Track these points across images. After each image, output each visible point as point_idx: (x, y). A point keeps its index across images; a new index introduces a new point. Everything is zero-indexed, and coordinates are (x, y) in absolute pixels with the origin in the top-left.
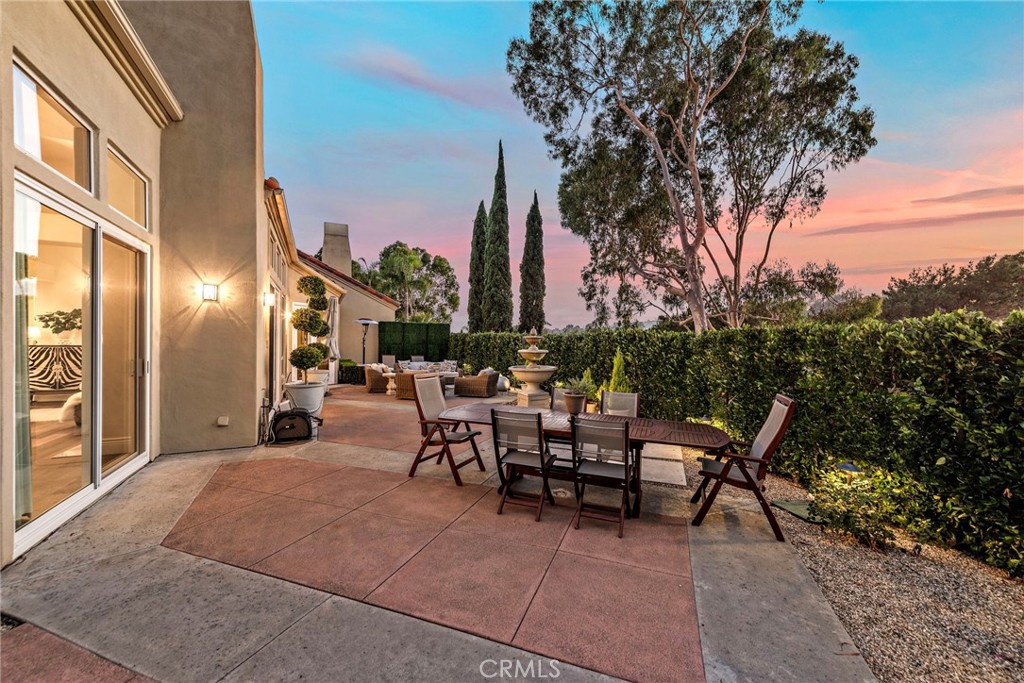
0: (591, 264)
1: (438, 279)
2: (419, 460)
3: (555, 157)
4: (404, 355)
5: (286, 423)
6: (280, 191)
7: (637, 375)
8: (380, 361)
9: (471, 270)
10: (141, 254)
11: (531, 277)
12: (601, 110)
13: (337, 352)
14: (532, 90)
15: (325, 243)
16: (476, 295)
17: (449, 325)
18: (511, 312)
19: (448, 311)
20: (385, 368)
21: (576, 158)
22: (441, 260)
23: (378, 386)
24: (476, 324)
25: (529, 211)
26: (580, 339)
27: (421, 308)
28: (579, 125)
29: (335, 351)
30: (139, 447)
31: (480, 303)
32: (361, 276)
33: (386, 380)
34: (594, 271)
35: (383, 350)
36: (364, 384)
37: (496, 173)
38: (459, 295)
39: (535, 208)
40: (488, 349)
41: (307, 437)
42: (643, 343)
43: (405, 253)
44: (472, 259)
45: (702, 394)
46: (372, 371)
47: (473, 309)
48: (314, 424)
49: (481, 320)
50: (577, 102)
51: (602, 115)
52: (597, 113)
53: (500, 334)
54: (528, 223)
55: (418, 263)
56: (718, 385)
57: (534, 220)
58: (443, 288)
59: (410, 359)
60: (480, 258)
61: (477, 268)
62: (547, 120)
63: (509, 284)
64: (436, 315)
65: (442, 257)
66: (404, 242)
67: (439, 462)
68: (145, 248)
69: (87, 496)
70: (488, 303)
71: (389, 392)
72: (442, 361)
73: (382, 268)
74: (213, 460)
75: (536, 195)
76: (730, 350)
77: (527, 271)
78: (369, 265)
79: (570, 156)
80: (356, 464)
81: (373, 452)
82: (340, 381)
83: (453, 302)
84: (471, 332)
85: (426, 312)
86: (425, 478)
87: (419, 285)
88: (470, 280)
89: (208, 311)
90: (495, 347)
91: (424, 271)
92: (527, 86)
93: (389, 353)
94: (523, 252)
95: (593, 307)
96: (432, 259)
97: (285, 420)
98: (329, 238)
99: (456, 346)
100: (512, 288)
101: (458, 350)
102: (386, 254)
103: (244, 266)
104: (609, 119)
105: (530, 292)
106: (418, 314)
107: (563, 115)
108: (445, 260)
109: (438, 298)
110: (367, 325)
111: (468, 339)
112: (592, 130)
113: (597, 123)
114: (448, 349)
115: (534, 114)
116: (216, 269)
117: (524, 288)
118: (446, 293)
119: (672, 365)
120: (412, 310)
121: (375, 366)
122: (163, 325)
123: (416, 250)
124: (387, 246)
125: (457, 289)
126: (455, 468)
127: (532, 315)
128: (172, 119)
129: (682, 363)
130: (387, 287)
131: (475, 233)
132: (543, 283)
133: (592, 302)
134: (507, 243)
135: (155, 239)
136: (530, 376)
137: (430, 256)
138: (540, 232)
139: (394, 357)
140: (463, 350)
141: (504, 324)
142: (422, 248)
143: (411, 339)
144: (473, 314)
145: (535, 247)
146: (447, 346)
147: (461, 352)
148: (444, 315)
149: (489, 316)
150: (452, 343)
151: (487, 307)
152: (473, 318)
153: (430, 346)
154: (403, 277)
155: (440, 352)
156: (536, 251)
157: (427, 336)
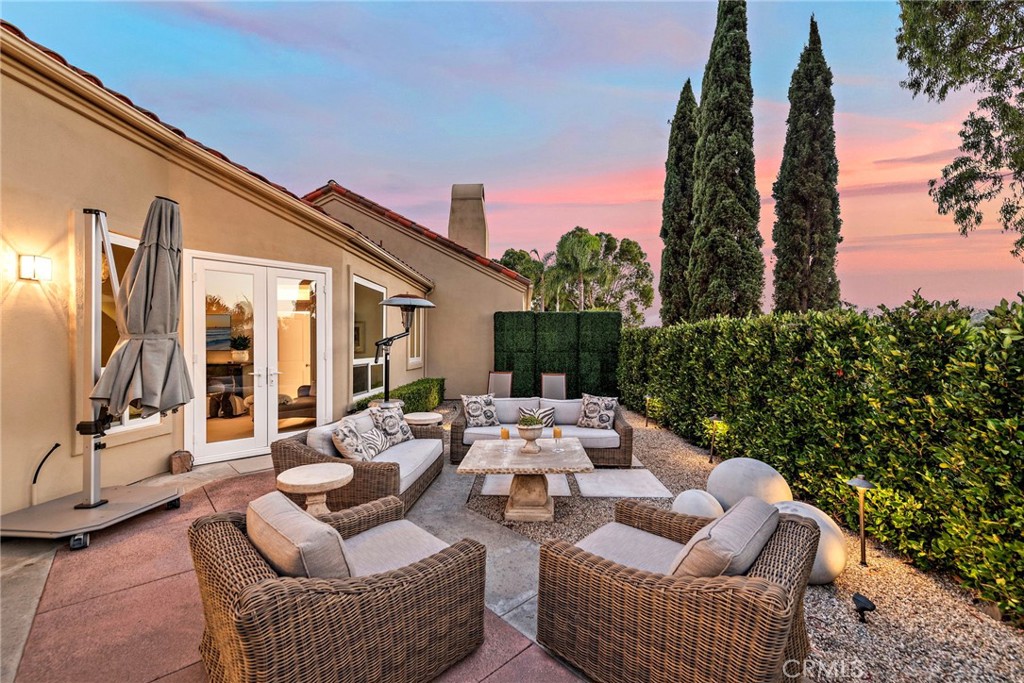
1: (627, 270)
19: (640, 309)
22: (629, 243)
25: (798, 63)
31: (684, 270)
38: (652, 286)
39: (812, 52)
43: (585, 238)
54: (796, 88)
58: (634, 280)
61: (677, 207)
65: (632, 240)
66: (585, 228)
75: (814, 25)
77: (794, 192)
78: (542, 256)
83: (645, 296)
84: (666, 325)
88: (664, 233)
93: (510, 368)
96: (618, 244)
99: (631, 355)
101: (636, 361)
102: (563, 244)
108: (635, 244)
109: (626, 292)
111: (654, 340)
114: (616, 360)
118: (637, 285)
123: (600, 235)
124: (565, 233)
125: (651, 280)
127: (808, 286)
131: (673, 142)
137: (615, 240)
140: (644, 364)
142: (607, 232)
143: (548, 342)
144: (671, 294)
145: (814, 138)
146: (615, 353)
147: (640, 369)
148: (633, 313)
149: (705, 290)
150: (624, 348)
151: (699, 272)
152: (670, 303)
153: (582, 355)
154: (577, 265)
155: (602, 365)
156: (817, 144)
157: (577, 335)
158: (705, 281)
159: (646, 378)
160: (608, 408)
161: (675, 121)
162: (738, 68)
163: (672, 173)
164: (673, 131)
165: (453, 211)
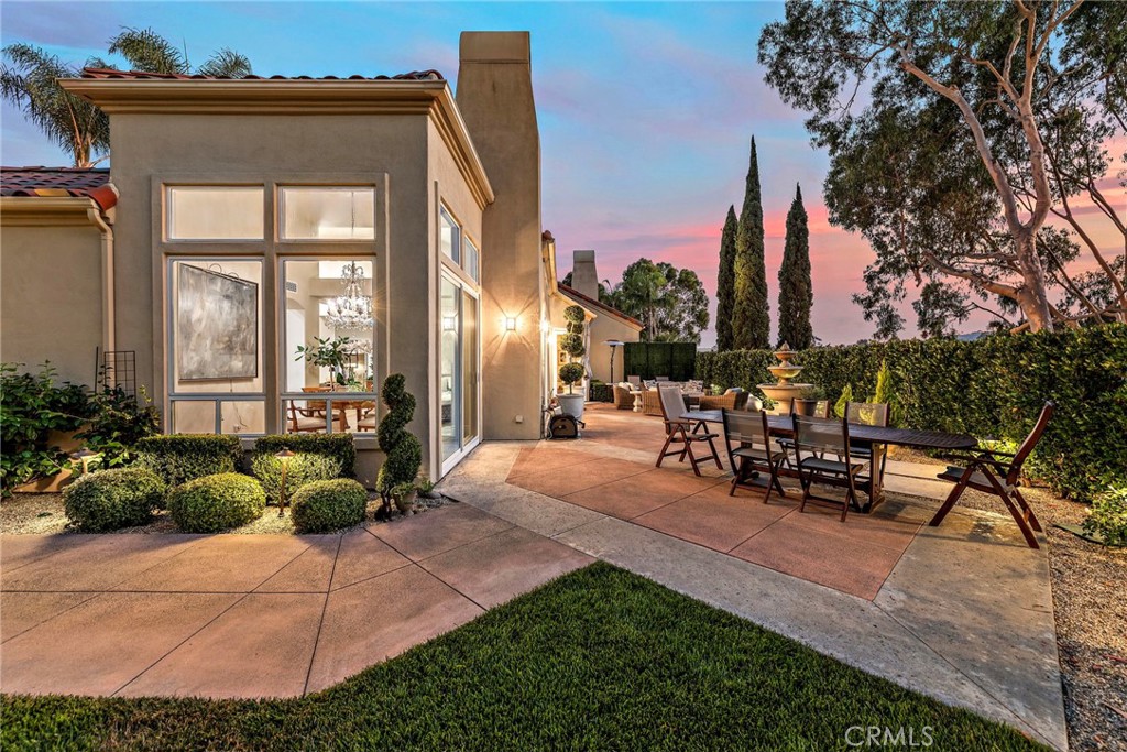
0: (878, 262)
1: (685, 295)
2: (664, 454)
3: (820, 145)
4: (647, 374)
5: (559, 424)
6: (552, 240)
7: (912, 392)
8: (626, 380)
9: (719, 284)
10: (474, 300)
11: (794, 285)
12: (884, 73)
13: (590, 371)
14: (790, 74)
15: (574, 269)
16: (725, 310)
17: (695, 345)
18: (767, 328)
19: (696, 330)
20: (631, 385)
21: (847, 141)
22: (688, 273)
23: (626, 404)
24: (726, 341)
25: (789, 209)
26: (846, 353)
27: (666, 327)
28: (852, 100)
29: (588, 370)
30: (474, 433)
31: (730, 319)
32: (606, 298)
33: (633, 397)
34: (882, 270)
35: (629, 371)
36: (613, 402)
37: (747, 173)
38: (709, 311)
39: (798, 203)
40: (738, 368)
41: (574, 437)
42: (918, 355)
43: (650, 270)
44: (721, 271)
45: (990, 411)
46: (620, 389)
47: (721, 326)
48: (579, 427)
49: (732, 338)
50: (850, 73)
51: (887, 79)
52: (880, 78)
53: (753, 351)
54: (789, 223)
55: (662, 279)
56: (1007, 401)
57: (797, 218)
58: (691, 305)
59: (654, 378)
60: (731, 269)
61: (726, 281)
62: (809, 104)
63: (765, 296)
64: (683, 335)
65: (689, 270)
66: (648, 259)
67: (681, 460)
68: (476, 294)
69: (459, 455)
70: (741, 320)
71: (635, 409)
72: (687, 380)
73: (626, 289)
74: (515, 445)
75: (798, 188)
76: (1022, 359)
77: (788, 279)
78: (613, 286)
79: (839, 140)
80: (613, 456)
81: (626, 451)
82: (591, 399)
83: (702, 319)
84: (720, 351)
85: (671, 331)
86: (668, 470)
87: (663, 302)
88: (719, 295)
89: (510, 338)
90: (746, 366)
91: (669, 287)
92: (783, 72)
93: (634, 374)
94: (782, 257)
95: (874, 316)
96: (678, 274)
97: (559, 421)
98: (578, 265)
99: (703, 366)
100: (768, 301)
101: (705, 369)
102: (629, 273)
103: (532, 303)
104: (897, 81)
105: (793, 303)
106: (662, 334)
107: (829, 94)
108: (693, 273)
109: (684, 315)
110: (614, 346)
111: (715, 359)
112: (871, 100)
113: (879, 90)
114: (693, 369)
115: (793, 99)
116: (514, 306)
117: (784, 299)
118: (693, 309)
119: (953, 379)
120: (656, 330)
121: (621, 385)
123: (661, 265)
124: (631, 264)
125: (706, 305)
126: (694, 462)
127: (794, 329)
128: (488, 203)
129: (965, 377)
130: (631, 308)
131: (723, 242)
132: (809, 291)
133: (873, 309)
134: (762, 250)
135: (480, 289)
136: (781, 394)
137: (676, 270)
138: (805, 232)
139: (639, 378)
140: (710, 370)
141: (761, 341)
142: (667, 263)
143: (655, 360)
144: (723, 330)
145: (798, 250)
146: (694, 365)
147: (708, 372)
148: (691, 333)
149: (740, 332)
150: (699, 362)
151: (738, 323)
153: (675, 366)
154: (648, 295)
156: (799, 255)
157: (672, 356)
158: (741, 328)
159: (711, 377)
161: (725, 229)
162: (755, 221)
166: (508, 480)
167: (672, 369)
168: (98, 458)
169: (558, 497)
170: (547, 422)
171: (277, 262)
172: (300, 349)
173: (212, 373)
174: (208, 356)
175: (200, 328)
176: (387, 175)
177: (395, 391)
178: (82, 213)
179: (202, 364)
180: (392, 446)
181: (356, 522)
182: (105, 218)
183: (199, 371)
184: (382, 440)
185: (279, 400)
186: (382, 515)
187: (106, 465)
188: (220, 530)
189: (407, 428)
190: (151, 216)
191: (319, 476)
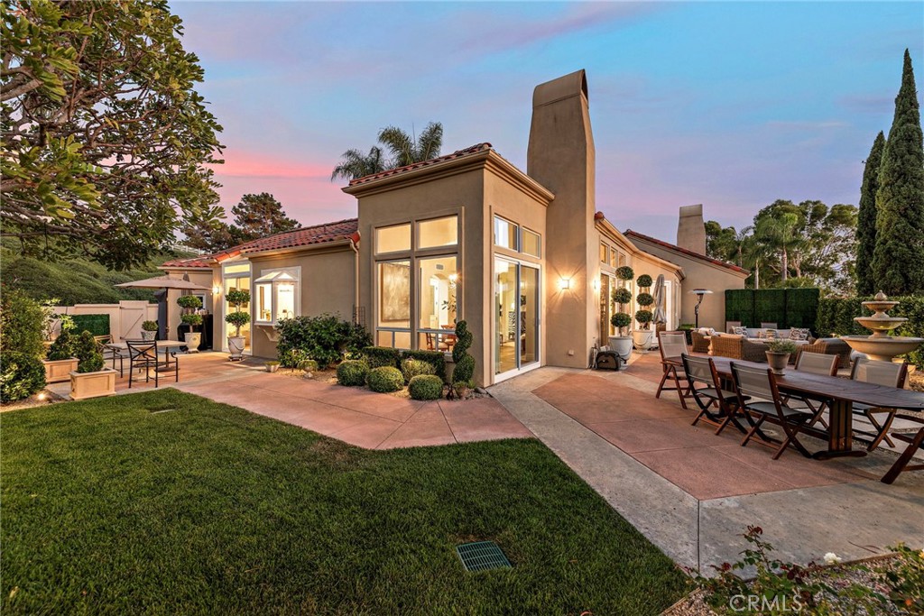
2: (661, 389)
4: (753, 320)
5: (603, 359)
10: (537, 270)
17: (817, 290)
23: (701, 347)
30: (537, 359)
31: (872, 260)
33: (708, 341)
35: (730, 317)
43: (787, 212)
48: (620, 363)
49: (874, 281)
68: (538, 267)
69: (515, 372)
71: (710, 352)
73: (756, 233)
74: (565, 371)
89: (565, 294)
93: (736, 320)
97: (604, 357)
98: (685, 220)
99: (824, 313)
101: (827, 316)
103: (581, 268)
116: (568, 271)
122: (547, 302)
128: (550, 200)
135: (543, 262)
137: (825, 207)
142: (814, 200)
143: (763, 306)
144: (865, 274)
146: (814, 313)
147: (830, 320)
149: (884, 276)
150: (821, 309)
151: (879, 265)
152: (865, 280)
153: (788, 313)
155: (804, 319)
157: (785, 301)
158: (884, 270)
159: (834, 325)
160: (803, 332)
161: (868, 161)
163: (866, 196)
164: (866, 168)
165: (680, 225)
166: (533, 392)
167: (785, 315)
168: (349, 355)
169: (554, 405)
170: (595, 357)
171: (416, 260)
172: (445, 302)
173: (398, 317)
174: (396, 308)
175: (392, 294)
176: (463, 208)
177: (460, 330)
178: (348, 245)
179: (394, 312)
180: (459, 360)
181: (435, 399)
182: (356, 247)
183: (393, 316)
184: (454, 357)
185: (416, 332)
186: (449, 397)
187: (352, 357)
188: (383, 392)
189: (468, 351)
190: (371, 243)
191: (427, 373)
